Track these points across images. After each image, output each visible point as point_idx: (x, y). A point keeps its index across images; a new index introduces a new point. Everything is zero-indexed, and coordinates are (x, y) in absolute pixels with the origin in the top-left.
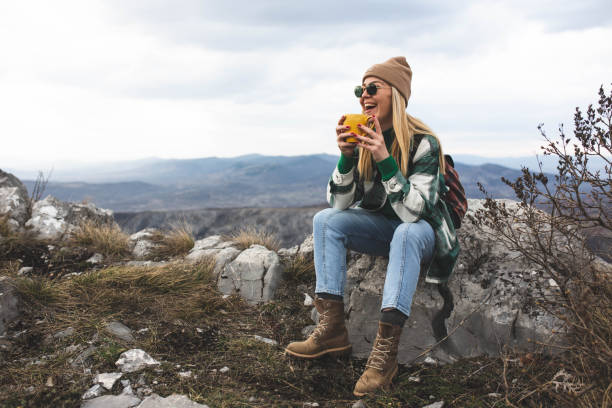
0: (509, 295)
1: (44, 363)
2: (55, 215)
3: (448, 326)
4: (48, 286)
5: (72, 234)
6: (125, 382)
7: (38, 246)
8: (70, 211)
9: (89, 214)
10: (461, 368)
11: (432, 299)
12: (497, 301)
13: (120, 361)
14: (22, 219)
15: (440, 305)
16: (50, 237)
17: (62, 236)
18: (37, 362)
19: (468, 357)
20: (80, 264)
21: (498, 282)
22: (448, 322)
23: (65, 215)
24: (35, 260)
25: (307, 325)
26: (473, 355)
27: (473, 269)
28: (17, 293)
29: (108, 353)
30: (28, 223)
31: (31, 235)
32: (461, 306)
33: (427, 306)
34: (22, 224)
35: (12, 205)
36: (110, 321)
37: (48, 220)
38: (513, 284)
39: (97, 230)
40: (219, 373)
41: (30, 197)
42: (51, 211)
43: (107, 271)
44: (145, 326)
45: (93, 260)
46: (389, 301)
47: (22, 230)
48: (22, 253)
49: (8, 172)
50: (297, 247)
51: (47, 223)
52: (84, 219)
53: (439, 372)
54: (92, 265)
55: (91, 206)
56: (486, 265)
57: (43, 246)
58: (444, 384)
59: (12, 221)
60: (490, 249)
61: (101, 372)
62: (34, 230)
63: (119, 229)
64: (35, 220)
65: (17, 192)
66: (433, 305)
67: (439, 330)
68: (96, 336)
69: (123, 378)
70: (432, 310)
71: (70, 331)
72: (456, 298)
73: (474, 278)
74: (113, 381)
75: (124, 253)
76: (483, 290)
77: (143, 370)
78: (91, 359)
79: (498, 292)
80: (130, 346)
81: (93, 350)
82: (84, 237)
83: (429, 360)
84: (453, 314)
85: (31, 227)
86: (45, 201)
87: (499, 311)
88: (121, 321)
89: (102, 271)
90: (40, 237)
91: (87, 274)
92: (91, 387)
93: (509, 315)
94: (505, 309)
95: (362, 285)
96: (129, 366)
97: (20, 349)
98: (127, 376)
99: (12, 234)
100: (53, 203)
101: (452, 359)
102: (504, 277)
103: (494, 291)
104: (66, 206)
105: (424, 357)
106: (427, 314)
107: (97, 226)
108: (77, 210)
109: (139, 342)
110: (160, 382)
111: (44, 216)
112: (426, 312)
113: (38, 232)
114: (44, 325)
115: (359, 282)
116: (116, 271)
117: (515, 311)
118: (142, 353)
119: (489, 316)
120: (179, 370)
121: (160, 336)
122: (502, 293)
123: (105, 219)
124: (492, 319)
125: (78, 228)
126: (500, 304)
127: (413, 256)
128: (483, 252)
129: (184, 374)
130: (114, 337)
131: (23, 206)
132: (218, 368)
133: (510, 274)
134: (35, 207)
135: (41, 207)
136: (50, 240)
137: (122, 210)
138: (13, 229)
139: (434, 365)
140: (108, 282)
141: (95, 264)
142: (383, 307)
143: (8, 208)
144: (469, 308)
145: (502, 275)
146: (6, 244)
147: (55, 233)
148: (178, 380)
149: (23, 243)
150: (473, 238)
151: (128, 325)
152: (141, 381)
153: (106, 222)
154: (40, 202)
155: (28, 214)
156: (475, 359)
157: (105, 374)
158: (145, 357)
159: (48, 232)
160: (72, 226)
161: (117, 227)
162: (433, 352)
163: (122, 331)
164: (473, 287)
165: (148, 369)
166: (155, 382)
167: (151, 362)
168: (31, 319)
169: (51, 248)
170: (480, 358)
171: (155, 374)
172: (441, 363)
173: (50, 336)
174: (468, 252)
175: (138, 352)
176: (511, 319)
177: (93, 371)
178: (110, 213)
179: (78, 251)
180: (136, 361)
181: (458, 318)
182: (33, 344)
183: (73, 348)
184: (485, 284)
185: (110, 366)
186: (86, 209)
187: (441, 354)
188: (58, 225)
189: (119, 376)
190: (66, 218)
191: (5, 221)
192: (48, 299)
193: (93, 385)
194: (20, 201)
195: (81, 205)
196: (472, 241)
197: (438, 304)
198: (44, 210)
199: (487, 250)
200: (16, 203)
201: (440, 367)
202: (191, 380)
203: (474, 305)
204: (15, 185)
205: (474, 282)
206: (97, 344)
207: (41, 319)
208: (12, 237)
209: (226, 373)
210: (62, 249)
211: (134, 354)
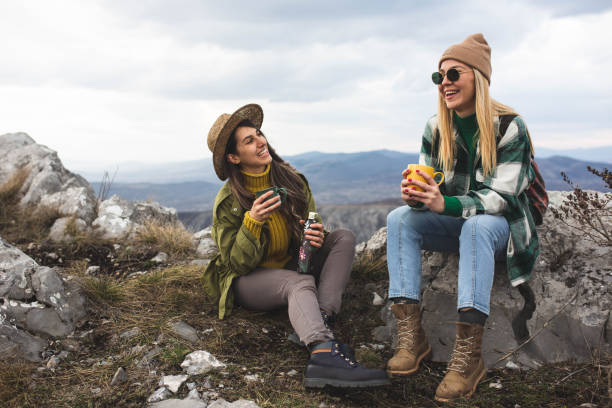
0: (599, 295)
1: (111, 364)
2: (120, 214)
3: (530, 328)
4: (114, 285)
5: (137, 233)
6: (191, 385)
7: (104, 245)
8: (135, 210)
9: (153, 213)
10: (546, 374)
11: (512, 298)
12: (585, 301)
13: (185, 363)
14: (88, 219)
15: (521, 305)
16: (116, 236)
17: (128, 235)
18: (104, 363)
19: (553, 361)
20: (146, 263)
21: (585, 280)
22: (530, 323)
23: (130, 214)
24: (102, 260)
25: (377, 326)
26: (559, 360)
27: (555, 267)
28: (84, 293)
29: (173, 354)
30: (94, 223)
31: (98, 234)
32: (545, 307)
33: (506, 306)
34: (89, 224)
35: (80, 204)
36: (175, 321)
37: (114, 220)
38: (603, 283)
39: (161, 229)
40: (286, 377)
41: (97, 196)
42: (117, 210)
43: (171, 270)
44: (209, 326)
45: (157, 259)
46: (465, 300)
47: (89, 229)
48: (90, 252)
49: (76, 173)
50: (364, 243)
51: (113, 222)
52: (148, 218)
53: (523, 379)
54: (156, 264)
55: (155, 205)
56: (570, 262)
57: (109, 245)
58: (530, 392)
59: (80, 221)
60: (574, 244)
61: (166, 375)
62: (101, 229)
63: (183, 228)
64: (101, 220)
65: (84, 192)
66: (513, 306)
67: (521, 333)
68: (161, 337)
69: (188, 381)
70: (511, 310)
71: (135, 331)
72: (538, 298)
73: (557, 276)
74: (178, 384)
75: (188, 252)
76: (567, 290)
77: (209, 373)
78: (157, 360)
79: (586, 291)
80: (195, 347)
81: (158, 351)
82: (149, 236)
83: (510, 365)
84: (535, 314)
85: (98, 226)
86: (110, 201)
87: (587, 312)
88: (186, 322)
89: (166, 270)
90: (106, 237)
91: (152, 274)
92: (156, 390)
93: (599, 316)
94: (595, 309)
95: (434, 283)
96: (194, 368)
97: (87, 350)
98: (193, 379)
99: (79, 233)
100: (118, 203)
101: (536, 364)
102: (592, 275)
103: (581, 290)
104: (130, 205)
105: (505, 361)
106: (506, 315)
107: (161, 225)
108: (142, 209)
109: (204, 343)
110: (226, 386)
111: (110, 216)
112: (505, 312)
113: (105, 232)
114: (110, 325)
115: (431, 280)
116: (181, 269)
117: (606, 313)
118: (207, 355)
119: (575, 317)
120: (245, 373)
121: (225, 337)
122: (590, 292)
123: (169, 218)
124: (580, 321)
125: (142, 226)
126: (588, 305)
127: (486, 249)
128: (566, 248)
129: (251, 378)
130: (179, 337)
131: (90, 206)
132: (286, 371)
133: (598, 272)
134: (101, 206)
135: (106, 206)
136: (116, 239)
137: (186, 210)
138: (80, 229)
139: (516, 369)
140: (173, 282)
141: (160, 263)
142: (459, 307)
143: (76, 208)
144: (552, 309)
145: (589, 272)
146: (75, 243)
147: (120, 232)
148: (244, 384)
149: (90, 242)
150: (554, 233)
151: (193, 326)
152: (207, 385)
153: (170, 220)
154: (106, 202)
155: (95, 214)
156: (562, 364)
157: (171, 377)
158: (211, 359)
159: (114, 231)
160: (137, 225)
161: (181, 225)
162: (515, 357)
163: (187, 332)
164: (557, 286)
165: (214, 372)
166: (221, 386)
167: (217, 364)
168: (98, 318)
169: (117, 247)
170: (568, 363)
171: (221, 377)
172: (524, 369)
173: (115, 336)
174: (549, 248)
175: (203, 354)
176: (601, 321)
177: (158, 373)
178: (173, 211)
179: (143, 250)
180: (202, 363)
181: (541, 320)
182: (99, 344)
183: (139, 348)
184: (570, 282)
185: (176, 369)
186: (151, 208)
187: (524, 358)
188: (124, 224)
189: (184, 379)
190: (131, 218)
191: (73, 221)
192: (114, 298)
193: (159, 388)
194: (87, 201)
195: (146, 204)
196: (553, 236)
197: (519, 305)
198: (110, 209)
199: (571, 245)
200: (84, 203)
201: (524, 373)
202: (258, 384)
203: (558, 305)
204: (82, 185)
205: (558, 280)
206: (162, 345)
207: (107, 318)
208: (79, 237)
209: (294, 377)
210: (128, 248)
211: (200, 356)
